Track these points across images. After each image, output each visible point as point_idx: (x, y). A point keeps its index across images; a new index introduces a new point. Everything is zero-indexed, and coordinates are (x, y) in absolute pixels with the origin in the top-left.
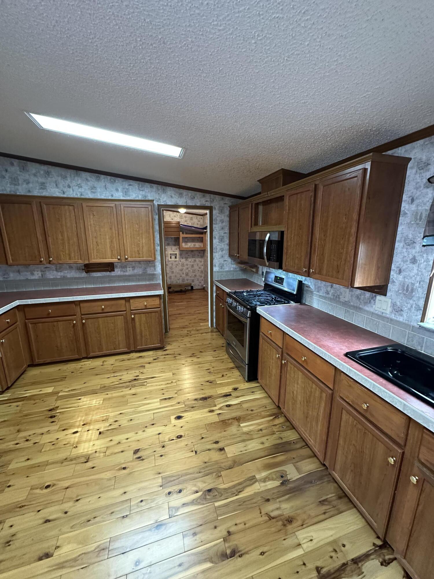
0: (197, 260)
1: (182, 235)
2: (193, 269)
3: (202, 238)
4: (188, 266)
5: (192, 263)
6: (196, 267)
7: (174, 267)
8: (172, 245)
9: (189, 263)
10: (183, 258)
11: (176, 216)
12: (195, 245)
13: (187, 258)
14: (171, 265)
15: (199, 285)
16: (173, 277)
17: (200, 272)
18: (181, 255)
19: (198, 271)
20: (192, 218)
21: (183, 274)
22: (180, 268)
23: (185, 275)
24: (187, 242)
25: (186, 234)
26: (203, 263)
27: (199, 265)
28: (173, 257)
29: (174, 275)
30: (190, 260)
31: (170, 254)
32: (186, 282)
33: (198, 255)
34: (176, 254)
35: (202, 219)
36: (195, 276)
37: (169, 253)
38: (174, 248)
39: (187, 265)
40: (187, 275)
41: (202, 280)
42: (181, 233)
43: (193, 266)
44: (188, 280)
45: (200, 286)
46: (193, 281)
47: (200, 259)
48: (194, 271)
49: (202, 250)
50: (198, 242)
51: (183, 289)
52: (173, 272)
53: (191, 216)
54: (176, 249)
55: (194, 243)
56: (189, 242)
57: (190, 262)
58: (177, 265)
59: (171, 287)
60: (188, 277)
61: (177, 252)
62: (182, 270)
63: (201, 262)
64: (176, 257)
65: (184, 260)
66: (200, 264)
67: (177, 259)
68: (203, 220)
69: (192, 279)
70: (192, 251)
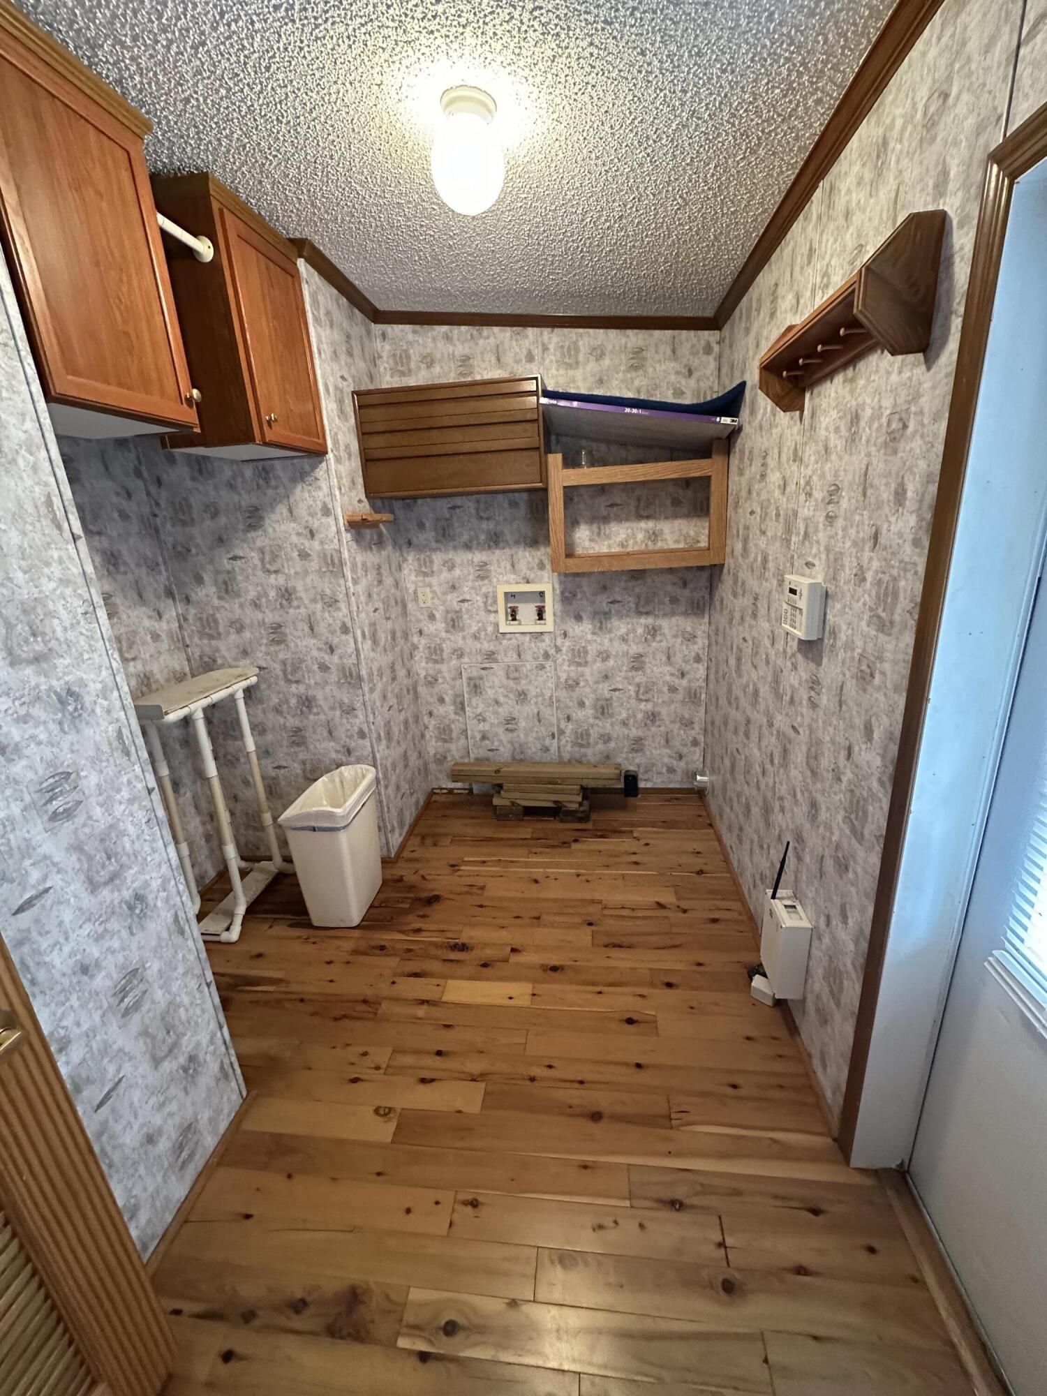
0: (668, 626)
1: (560, 477)
2: (639, 678)
3: (705, 481)
4: (611, 663)
5: (634, 649)
6: (659, 671)
7: (529, 666)
8: (517, 543)
9: (618, 647)
10: (579, 618)
11: (537, 352)
12: (654, 536)
13: (607, 615)
14: (511, 658)
15: (671, 770)
16: (523, 724)
17: (680, 696)
18: (567, 597)
19: (673, 689)
20: (638, 352)
21: (582, 704)
22: (566, 670)
23: (589, 712)
24: (606, 519)
25: (592, 464)
26: (701, 642)
27: (678, 659)
28: (527, 611)
29: (530, 709)
30: (623, 630)
31: (510, 596)
32: (591, 754)
33: (674, 600)
34: (542, 594)
35: (708, 349)
36: (653, 717)
37: (502, 590)
38: (527, 557)
39: (605, 656)
40: (603, 709)
41: (695, 743)
42: (555, 460)
43: (637, 663)
44: (606, 738)
45: (678, 777)
46: (638, 745)
47: (687, 624)
48: (644, 692)
49: (701, 568)
50: (675, 516)
51: (573, 801)
52: (522, 696)
53: (634, 338)
54: (541, 566)
55: (650, 524)
56: (619, 519)
57: (624, 639)
58: (547, 656)
59: (500, 786)
60: (606, 726)
61: (547, 584)
62: (571, 685)
63: (691, 638)
64: (541, 614)
65: (583, 630)
66: (682, 651)
67: (549, 624)
68: (720, 357)
69: (634, 732)
70: (637, 575)
